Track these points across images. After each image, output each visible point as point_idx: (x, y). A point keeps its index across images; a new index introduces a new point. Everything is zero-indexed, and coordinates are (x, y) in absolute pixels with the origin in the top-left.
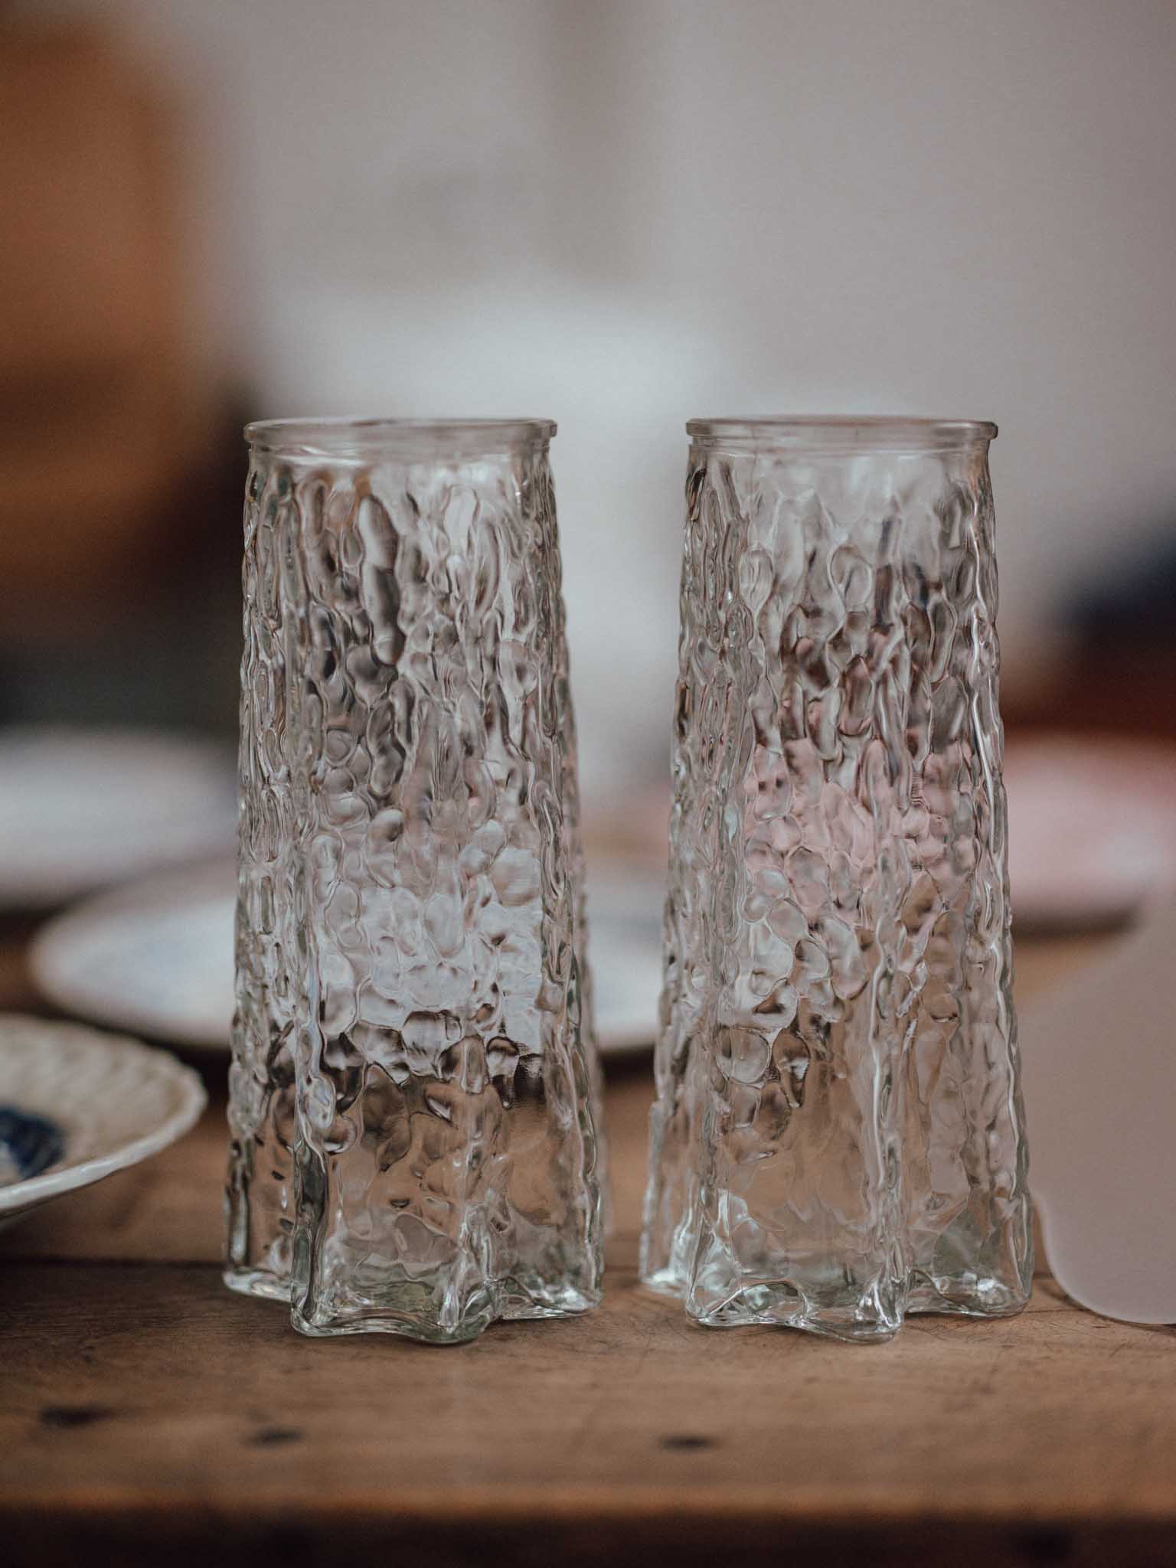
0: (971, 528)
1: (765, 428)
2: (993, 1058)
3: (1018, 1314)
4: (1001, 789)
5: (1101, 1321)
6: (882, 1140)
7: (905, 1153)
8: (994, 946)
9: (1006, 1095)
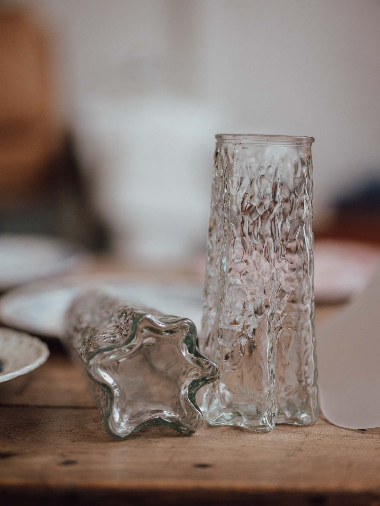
0: (305, 171)
1: (238, 136)
2: (307, 341)
3: (313, 425)
4: (312, 255)
5: (337, 428)
6: (269, 366)
7: (277, 372)
8: (308, 306)
9: (310, 354)
